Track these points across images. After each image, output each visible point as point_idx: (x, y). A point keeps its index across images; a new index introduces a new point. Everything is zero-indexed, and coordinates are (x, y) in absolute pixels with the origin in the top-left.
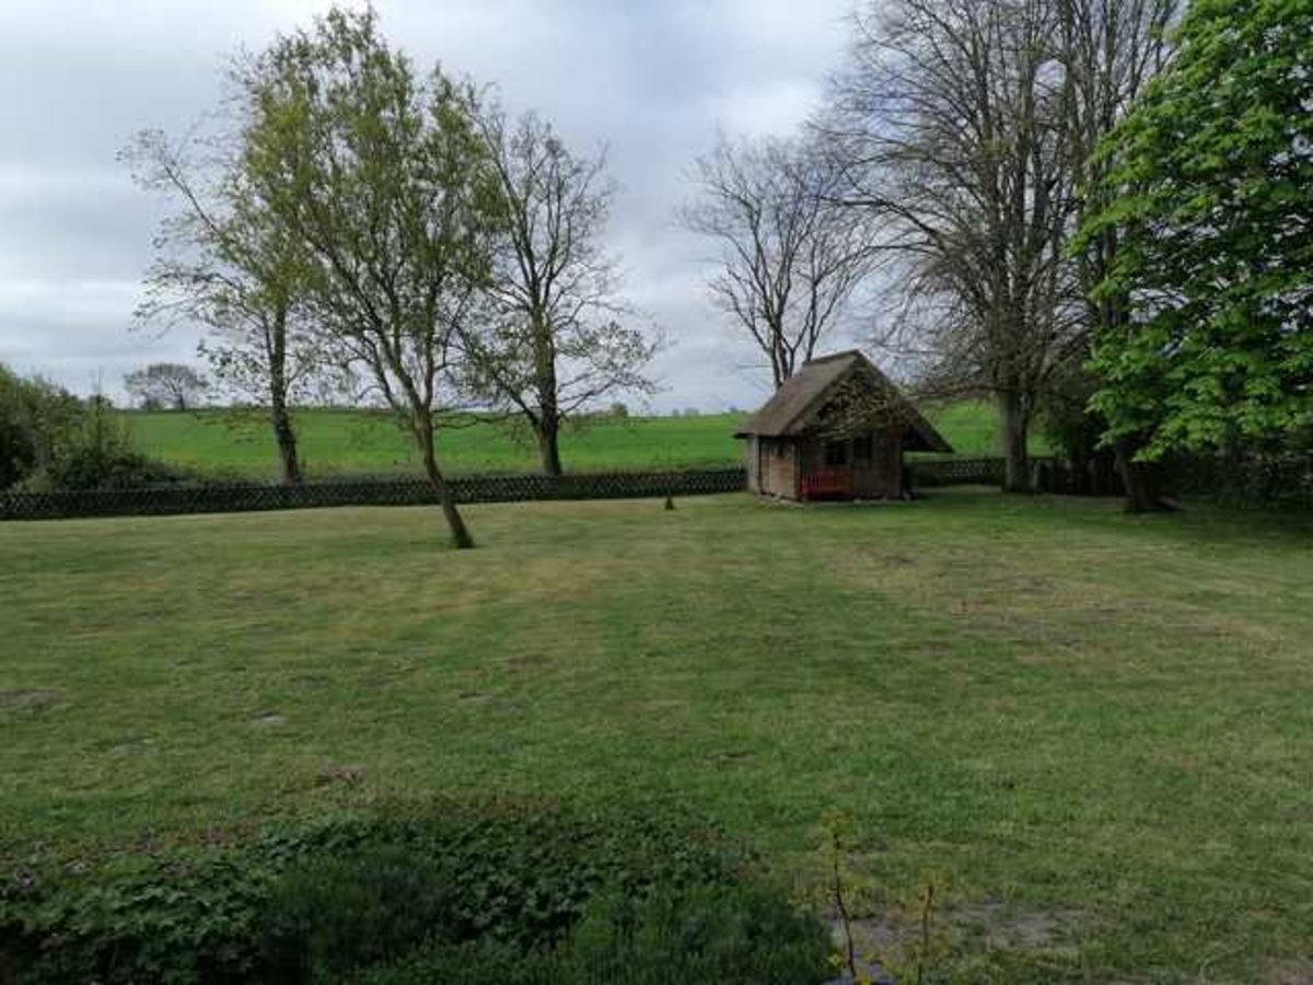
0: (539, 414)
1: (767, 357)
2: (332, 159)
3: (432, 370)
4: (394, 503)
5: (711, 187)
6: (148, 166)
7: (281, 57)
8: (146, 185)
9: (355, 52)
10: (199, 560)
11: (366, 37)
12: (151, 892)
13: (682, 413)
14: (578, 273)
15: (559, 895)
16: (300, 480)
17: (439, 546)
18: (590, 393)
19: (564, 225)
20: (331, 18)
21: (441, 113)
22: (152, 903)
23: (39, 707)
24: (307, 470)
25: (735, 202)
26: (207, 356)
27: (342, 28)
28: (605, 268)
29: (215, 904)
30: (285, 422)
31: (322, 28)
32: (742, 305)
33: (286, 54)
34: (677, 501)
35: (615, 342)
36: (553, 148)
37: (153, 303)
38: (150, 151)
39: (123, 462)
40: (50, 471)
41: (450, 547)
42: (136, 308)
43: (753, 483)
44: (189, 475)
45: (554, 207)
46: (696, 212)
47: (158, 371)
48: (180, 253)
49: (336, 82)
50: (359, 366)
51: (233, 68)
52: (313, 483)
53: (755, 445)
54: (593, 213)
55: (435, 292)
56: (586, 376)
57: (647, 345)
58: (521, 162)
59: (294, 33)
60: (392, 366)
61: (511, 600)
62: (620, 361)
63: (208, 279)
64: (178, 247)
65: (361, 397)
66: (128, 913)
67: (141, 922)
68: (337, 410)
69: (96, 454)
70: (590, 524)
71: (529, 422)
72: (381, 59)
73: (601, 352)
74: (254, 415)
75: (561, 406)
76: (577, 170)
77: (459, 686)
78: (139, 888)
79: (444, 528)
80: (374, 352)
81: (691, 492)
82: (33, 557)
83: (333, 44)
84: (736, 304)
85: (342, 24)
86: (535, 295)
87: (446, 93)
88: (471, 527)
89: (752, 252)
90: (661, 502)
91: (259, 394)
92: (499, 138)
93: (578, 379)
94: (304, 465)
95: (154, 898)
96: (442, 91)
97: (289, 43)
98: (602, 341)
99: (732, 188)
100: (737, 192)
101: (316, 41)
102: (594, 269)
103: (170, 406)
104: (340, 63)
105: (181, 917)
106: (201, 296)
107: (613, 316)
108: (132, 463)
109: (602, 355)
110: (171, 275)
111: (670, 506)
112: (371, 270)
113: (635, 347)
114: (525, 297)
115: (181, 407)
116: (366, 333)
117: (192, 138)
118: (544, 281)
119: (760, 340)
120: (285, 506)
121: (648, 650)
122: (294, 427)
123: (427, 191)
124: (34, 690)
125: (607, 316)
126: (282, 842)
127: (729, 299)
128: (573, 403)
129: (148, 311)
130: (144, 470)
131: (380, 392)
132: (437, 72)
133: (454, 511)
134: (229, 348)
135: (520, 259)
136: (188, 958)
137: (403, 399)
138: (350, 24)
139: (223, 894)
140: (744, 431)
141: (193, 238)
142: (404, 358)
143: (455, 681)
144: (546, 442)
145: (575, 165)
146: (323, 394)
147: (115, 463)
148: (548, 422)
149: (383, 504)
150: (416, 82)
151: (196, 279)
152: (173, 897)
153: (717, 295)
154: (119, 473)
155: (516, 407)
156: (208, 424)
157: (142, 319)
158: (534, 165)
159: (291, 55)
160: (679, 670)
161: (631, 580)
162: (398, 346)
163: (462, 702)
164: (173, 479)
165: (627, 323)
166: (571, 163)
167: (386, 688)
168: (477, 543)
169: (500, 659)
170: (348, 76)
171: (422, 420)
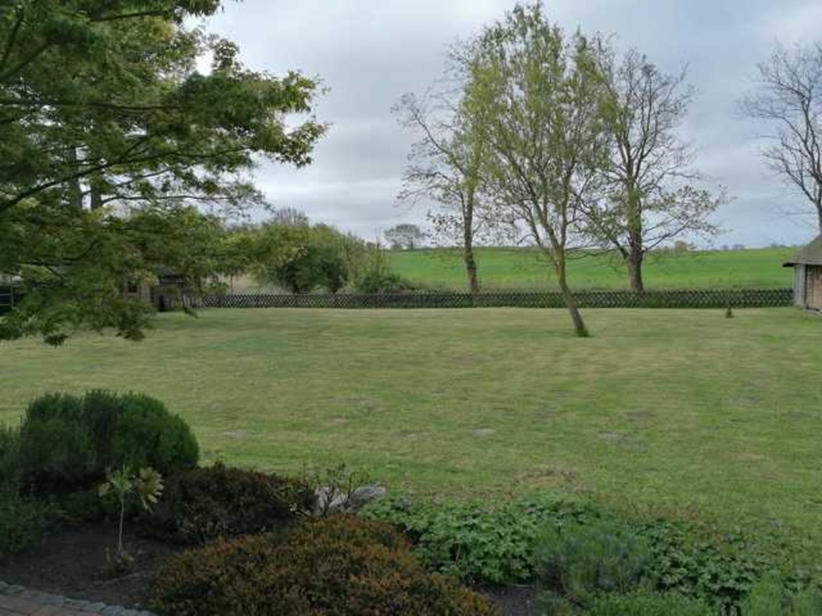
0: (628, 249)
1: (813, 206)
2: (512, 98)
3: (565, 223)
4: (532, 306)
5: (769, 84)
6: (406, 114)
7: (486, 40)
8: (405, 124)
9: (529, 29)
10: (433, 335)
11: (536, 19)
12: (471, 521)
13: (730, 247)
14: (661, 153)
15: (726, 576)
16: (478, 291)
17: (565, 334)
18: (666, 236)
19: (653, 122)
20: (515, 12)
21: (578, 60)
22: (472, 527)
23: (370, 409)
24: (482, 284)
25: (789, 92)
26: (432, 220)
27: (522, 16)
28: (682, 149)
29: (506, 534)
30: (471, 257)
31: (510, 18)
32: (793, 168)
33: (489, 37)
34: (735, 311)
35: (687, 200)
36: (647, 71)
37: (406, 191)
38: (406, 106)
39: (390, 279)
40: (355, 282)
41: (574, 336)
42: (398, 194)
43: (799, 300)
44: (421, 287)
45: (646, 110)
46: (756, 103)
47: (401, 228)
48: (421, 161)
49: (516, 50)
50: (521, 223)
51: (452, 51)
52: (486, 292)
53: (801, 272)
54: (675, 112)
55: (569, 174)
56: (662, 224)
57: (713, 200)
58: (624, 83)
59: (494, 24)
60: (542, 222)
61: (621, 373)
62: (690, 213)
63: (434, 175)
64: (419, 159)
65: (521, 241)
66: (463, 530)
67: (470, 537)
68: (506, 249)
69: (376, 275)
70: (669, 325)
71: (621, 255)
72: (544, 31)
73: (677, 207)
74: (455, 253)
75: (645, 245)
76: (665, 84)
77: (596, 425)
78: (465, 517)
79: (570, 323)
80: (530, 213)
81: (746, 305)
82: (351, 328)
83: (516, 26)
84: (787, 167)
85: (522, 14)
86: (629, 170)
87: (583, 47)
88: (586, 322)
89: (802, 127)
90: (723, 311)
91: (458, 241)
92: (609, 69)
93: (658, 226)
94: (481, 282)
95: (474, 524)
96: (581, 44)
97: (490, 31)
98: (678, 199)
99: (787, 81)
100: (791, 85)
101: (505, 27)
102: (672, 150)
103: (405, 248)
104: (519, 38)
105: (490, 539)
106: (431, 185)
107: (686, 182)
108: (393, 279)
109: (677, 209)
110: (415, 174)
111: (729, 315)
112: (531, 163)
113: (703, 202)
114: (623, 173)
115: (412, 248)
116: (525, 202)
117: (428, 95)
118: (636, 161)
119: (807, 193)
120: (470, 306)
121: (730, 417)
122: (475, 259)
123: (567, 110)
124: (366, 399)
125: (682, 182)
126: (533, 506)
127: (780, 163)
128: (654, 242)
129: (404, 195)
130: (398, 283)
131: (533, 239)
132: (578, 33)
133: (577, 314)
134: (442, 214)
135: (620, 147)
136: (495, 562)
137: (548, 244)
138: (527, 13)
139: (509, 530)
140: (791, 261)
141: (427, 152)
142: (549, 218)
143: (593, 422)
144: (633, 268)
145: (664, 79)
146: (498, 239)
147: (385, 279)
148: (636, 256)
149: (525, 306)
150: (564, 42)
151: (427, 176)
152: (484, 526)
153: (772, 162)
154: (387, 285)
155: (612, 246)
156: (431, 258)
157: (400, 200)
158: (634, 82)
159: (491, 38)
160: (759, 434)
161: (707, 367)
162: (546, 209)
163: (600, 436)
164: (413, 289)
165: (697, 186)
166: (660, 79)
167: (549, 420)
168: (590, 333)
169: (621, 412)
170: (523, 45)
171: (559, 255)
